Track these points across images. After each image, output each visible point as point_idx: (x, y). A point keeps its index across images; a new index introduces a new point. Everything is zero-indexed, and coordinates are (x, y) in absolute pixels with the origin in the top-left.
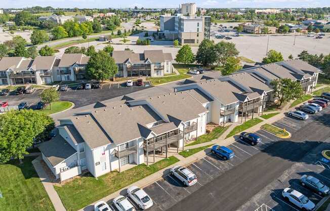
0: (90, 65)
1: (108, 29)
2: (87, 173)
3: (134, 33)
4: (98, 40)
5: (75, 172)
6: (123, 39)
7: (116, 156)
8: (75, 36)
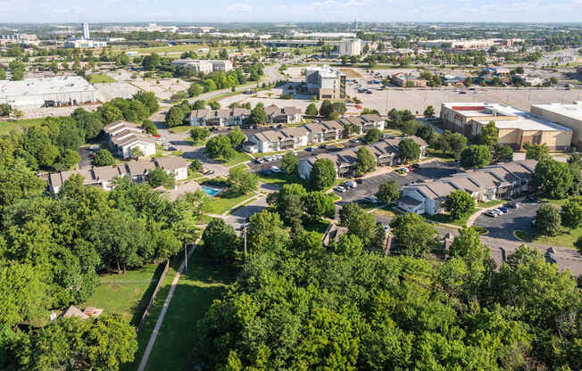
0: (252, 115)
1: (251, 80)
2: (260, 151)
3: (279, 84)
4: (244, 93)
5: (256, 151)
6: (268, 92)
7: (270, 147)
8: (222, 88)
